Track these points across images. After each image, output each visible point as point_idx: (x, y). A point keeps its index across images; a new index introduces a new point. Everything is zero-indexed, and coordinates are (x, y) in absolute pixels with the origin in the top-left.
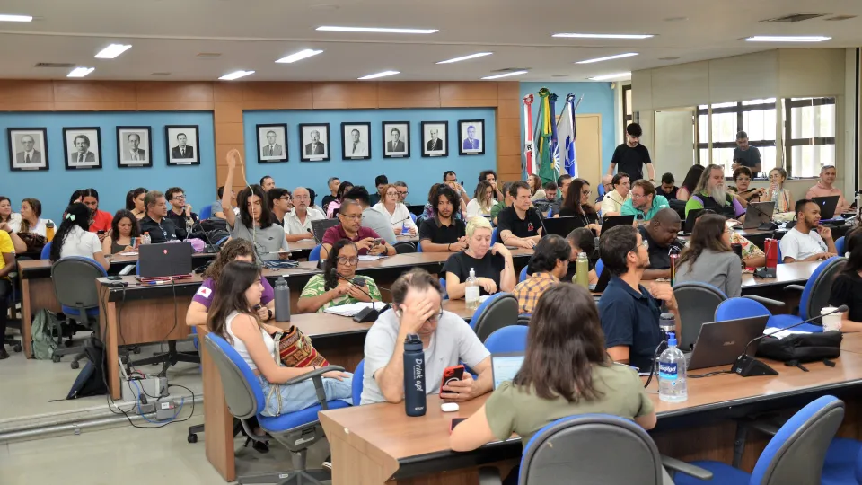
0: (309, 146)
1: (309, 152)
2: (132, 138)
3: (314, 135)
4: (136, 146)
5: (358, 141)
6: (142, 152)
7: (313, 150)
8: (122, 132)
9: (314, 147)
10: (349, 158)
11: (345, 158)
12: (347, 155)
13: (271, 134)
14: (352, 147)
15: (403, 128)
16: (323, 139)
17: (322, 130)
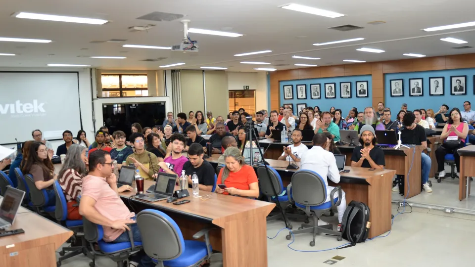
0: (414, 89)
1: (413, 92)
2: (345, 87)
3: (416, 84)
4: (347, 90)
5: (437, 86)
6: (348, 92)
7: (416, 91)
8: (342, 84)
9: (416, 89)
10: (432, 95)
11: (430, 95)
12: (432, 93)
13: (397, 84)
14: (435, 89)
15: (463, 79)
16: (420, 86)
17: (420, 81)
